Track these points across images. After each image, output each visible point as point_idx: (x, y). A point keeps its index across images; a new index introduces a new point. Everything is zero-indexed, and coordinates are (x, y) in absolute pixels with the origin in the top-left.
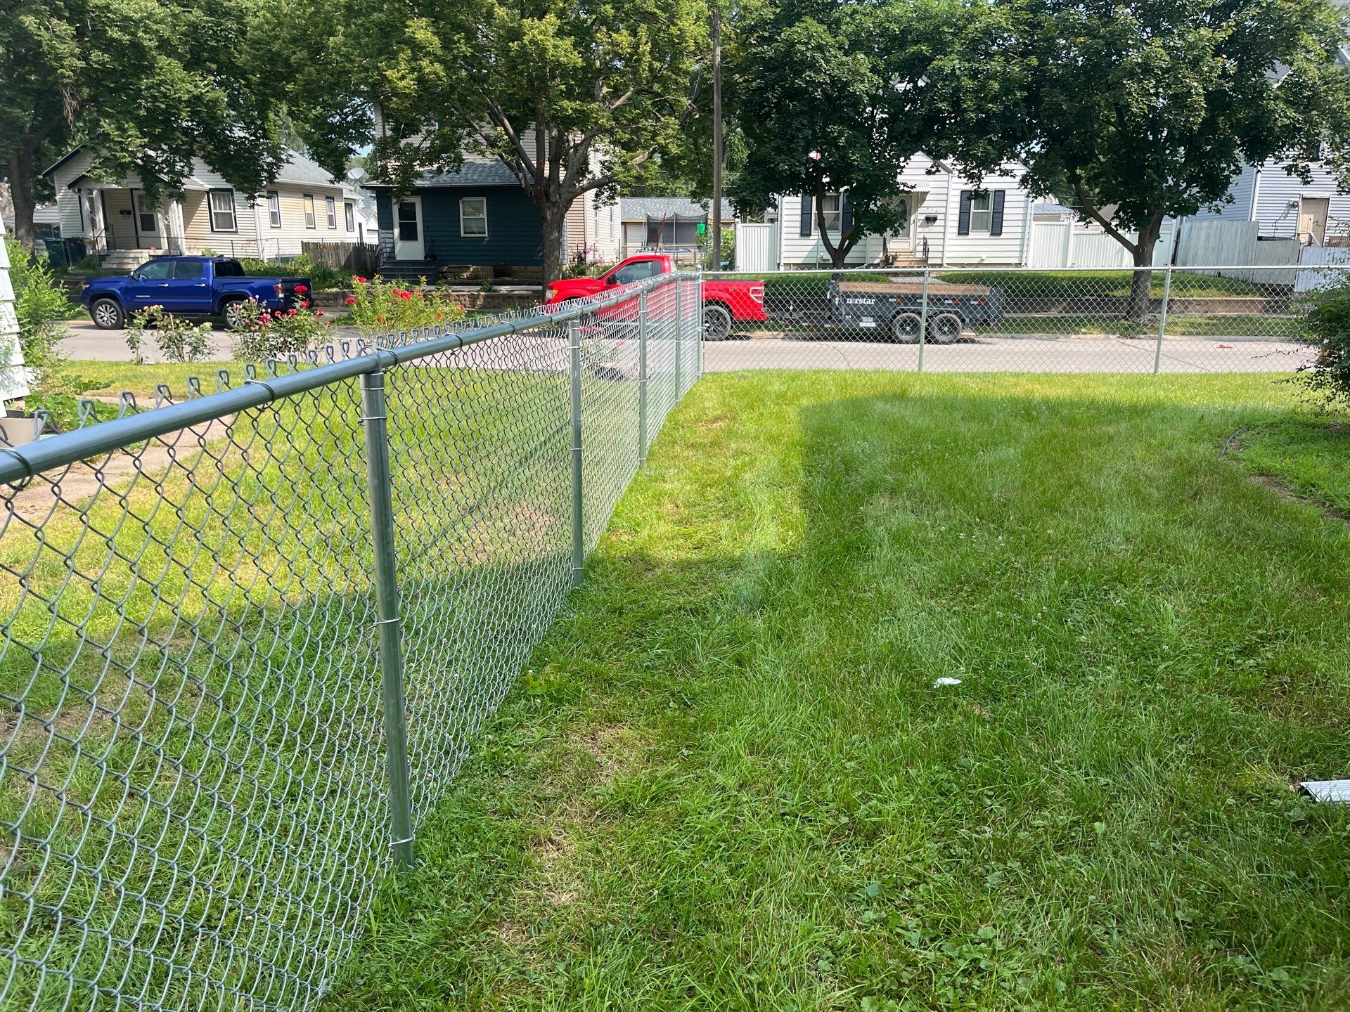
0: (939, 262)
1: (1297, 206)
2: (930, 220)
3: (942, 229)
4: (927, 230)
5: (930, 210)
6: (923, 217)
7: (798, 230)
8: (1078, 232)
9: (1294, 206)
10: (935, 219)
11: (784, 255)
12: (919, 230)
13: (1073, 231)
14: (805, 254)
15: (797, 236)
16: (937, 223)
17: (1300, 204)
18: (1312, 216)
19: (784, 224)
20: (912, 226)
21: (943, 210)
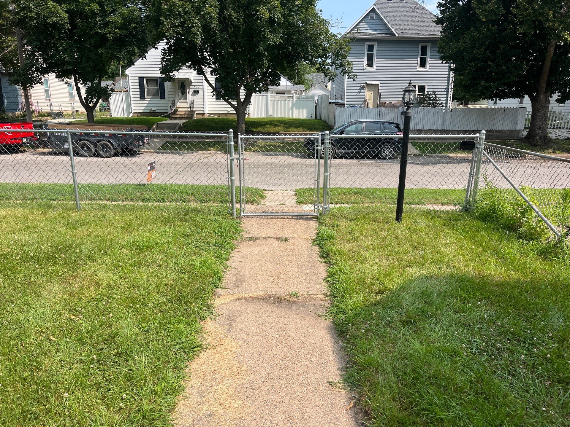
0: (202, 112)
1: (365, 88)
2: (196, 92)
3: (202, 97)
4: (195, 97)
5: (195, 87)
6: (192, 90)
7: (139, 96)
8: (272, 99)
9: (363, 87)
10: (198, 92)
11: (133, 108)
12: (192, 97)
13: (269, 99)
14: (144, 108)
15: (139, 99)
16: (200, 93)
17: (366, 86)
18: (372, 92)
19: (131, 93)
20: (188, 95)
21: (202, 87)
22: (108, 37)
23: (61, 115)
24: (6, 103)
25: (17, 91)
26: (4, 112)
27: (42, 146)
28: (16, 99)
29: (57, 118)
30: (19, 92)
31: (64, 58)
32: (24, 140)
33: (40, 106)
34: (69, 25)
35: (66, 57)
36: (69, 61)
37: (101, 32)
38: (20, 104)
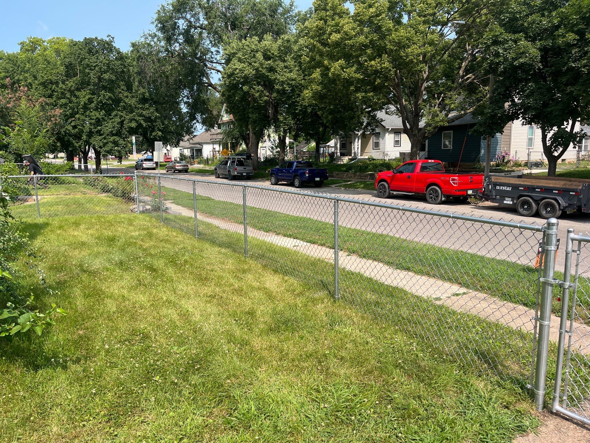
22: (581, 71)
23: (540, 164)
24: (482, 153)
25: (497, 140)
26: (479, 161)
27: (484, 199)
28: (494, 148)
29: (535, 168)
30: (499, 141)
31: (529, 103)
32: (470, 192)
33: (518, 155)
34: (540, 64)
35: (531, 101)
36: (533, 106)
37: (576, 67)
38: (497, 153)
